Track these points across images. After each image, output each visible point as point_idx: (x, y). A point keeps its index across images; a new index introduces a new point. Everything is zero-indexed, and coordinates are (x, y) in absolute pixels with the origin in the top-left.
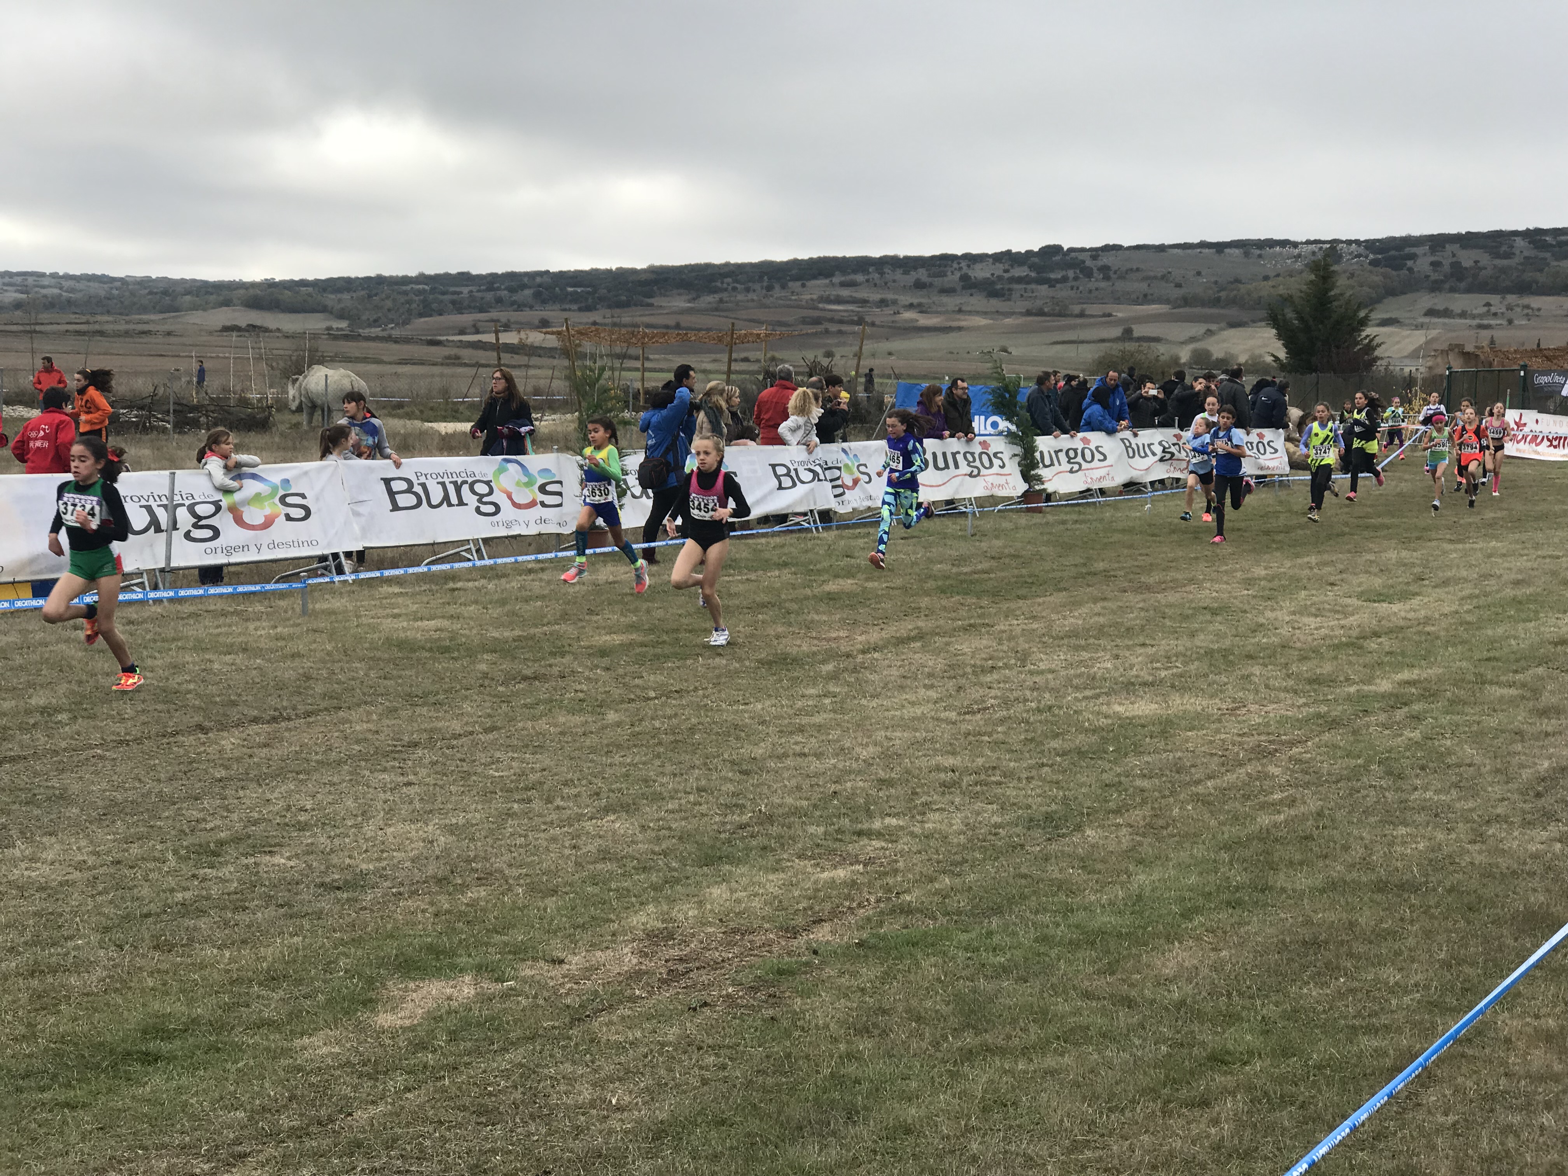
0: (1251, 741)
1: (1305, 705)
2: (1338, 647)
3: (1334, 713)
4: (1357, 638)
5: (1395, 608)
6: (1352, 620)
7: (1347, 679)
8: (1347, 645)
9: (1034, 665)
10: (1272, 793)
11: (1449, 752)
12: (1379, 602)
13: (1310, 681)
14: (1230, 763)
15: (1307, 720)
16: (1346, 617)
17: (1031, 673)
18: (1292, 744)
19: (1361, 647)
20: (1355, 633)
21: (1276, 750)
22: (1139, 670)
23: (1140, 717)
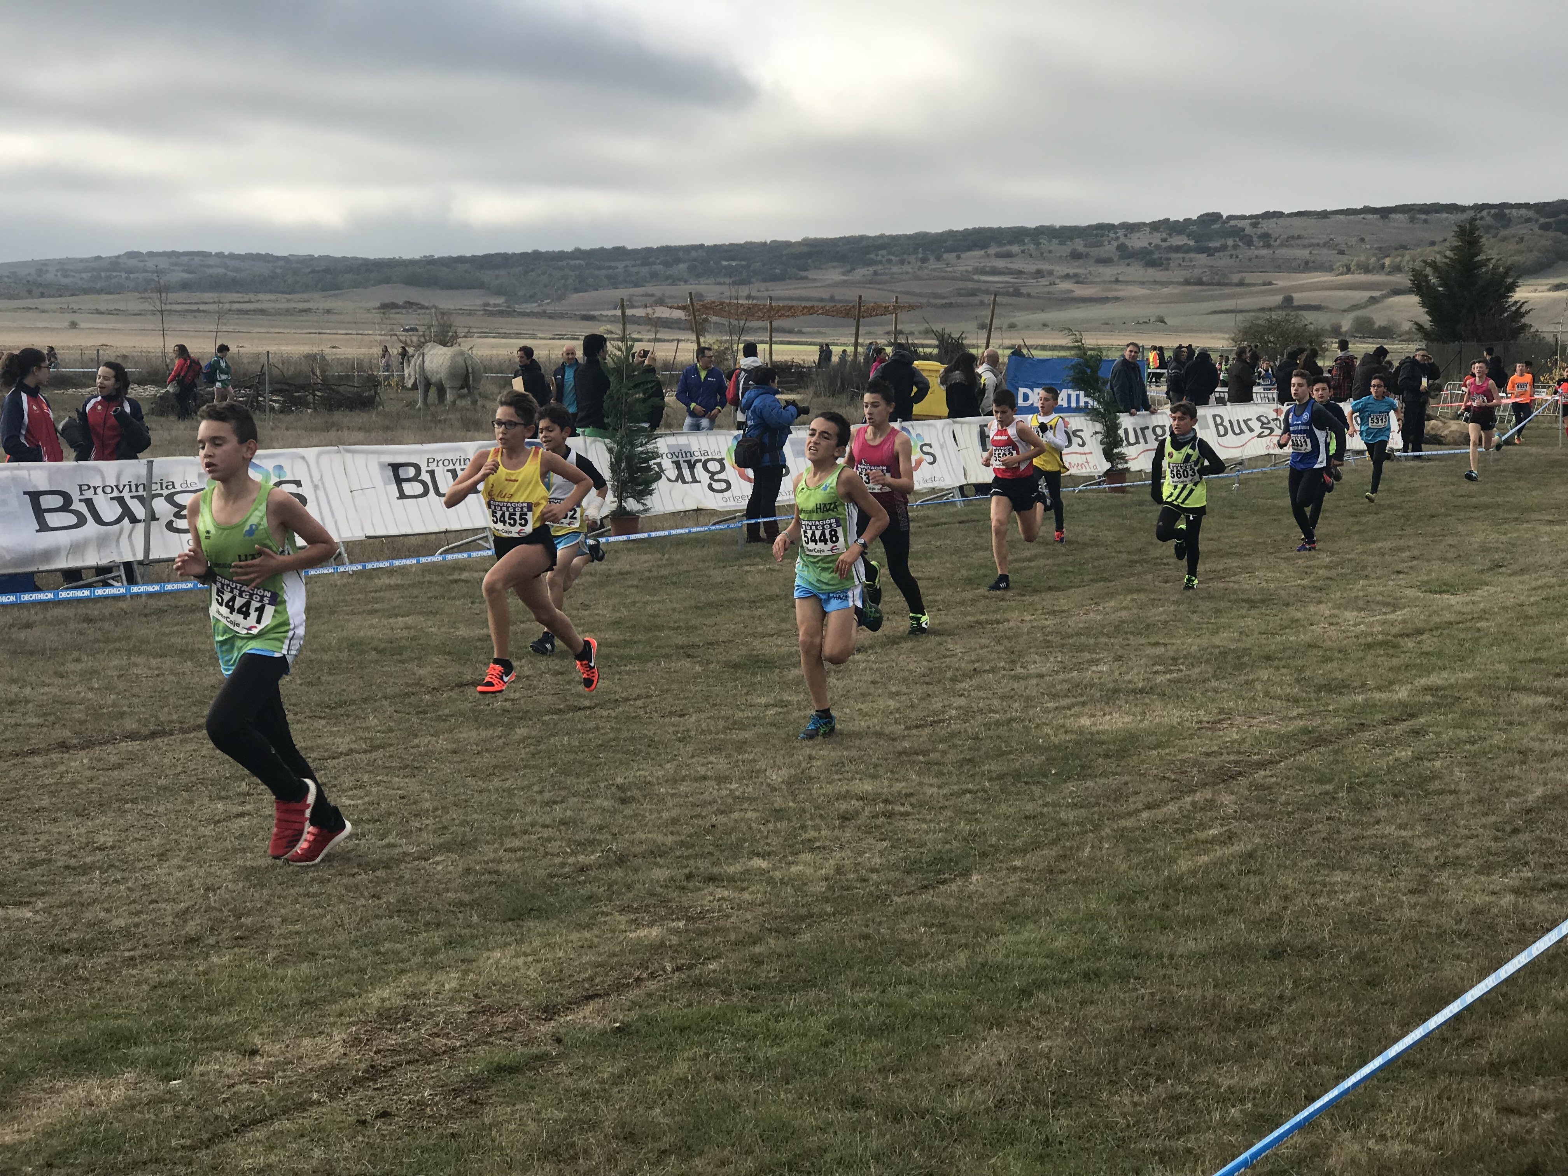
0: (1216, 761)
1: (1300, 716)
2: (1369, 646)
3: (1328, 727)
4: (1396, 636)
5: (1453, 600)
6: (1399, 615)
7: (1363, 685)
8: (1381, 644)
9: (1024, 668)
10: (1210, 828)
11: (1436, 776)
12: (1440, 592)
13: (1319, 689)
14: (1181, 790)
15: (1292, 736)
16: (1394, 611)
17: (1017, 678)
18: (1262, 765)
19: (1396, 646)
20: (1395, 630)
21: (1240, 774)
22: (1135, 676)
23: (1103, 732)
